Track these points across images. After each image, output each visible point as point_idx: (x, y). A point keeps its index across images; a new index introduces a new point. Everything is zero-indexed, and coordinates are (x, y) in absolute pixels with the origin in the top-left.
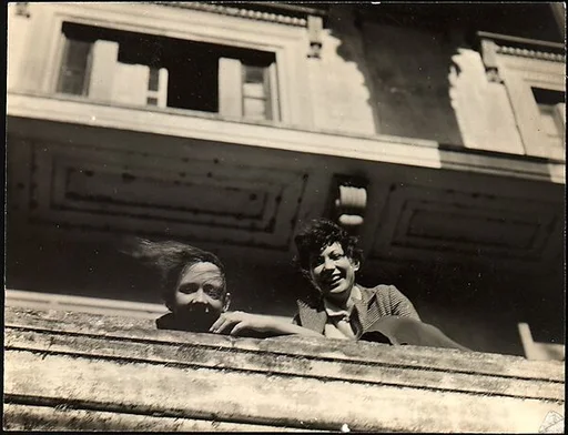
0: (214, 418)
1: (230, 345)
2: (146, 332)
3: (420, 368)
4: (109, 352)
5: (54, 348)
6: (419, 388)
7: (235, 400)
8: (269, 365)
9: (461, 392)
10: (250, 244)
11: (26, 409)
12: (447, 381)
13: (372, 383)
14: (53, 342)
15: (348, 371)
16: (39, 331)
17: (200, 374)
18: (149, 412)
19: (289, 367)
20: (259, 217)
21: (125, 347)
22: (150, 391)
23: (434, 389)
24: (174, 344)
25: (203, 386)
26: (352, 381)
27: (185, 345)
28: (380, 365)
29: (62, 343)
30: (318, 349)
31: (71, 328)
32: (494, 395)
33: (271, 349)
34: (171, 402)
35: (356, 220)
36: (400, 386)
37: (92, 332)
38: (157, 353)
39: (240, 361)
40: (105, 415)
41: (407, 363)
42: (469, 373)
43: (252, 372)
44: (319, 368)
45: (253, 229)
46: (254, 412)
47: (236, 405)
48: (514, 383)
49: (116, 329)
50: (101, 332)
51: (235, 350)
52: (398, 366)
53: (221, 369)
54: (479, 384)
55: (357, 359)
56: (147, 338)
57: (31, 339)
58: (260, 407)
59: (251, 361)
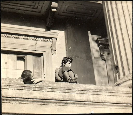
0: (33, 99)
1: (35, 87)
2: (23, 85)
3: (63, 89)
4: (18, 88)
5: (10, 88)
6: (62, 92)
7: (36, 96)
8: (41, 90)
9: (68, 93)
10: (32, 11)
11: (7, 98)
12: (66, 91)
13: (55, 92)
14: (9, 87)
15: (52, 90)
16: (7, 85)
17: (31, 92)
18: (24, 98)
19: (43, 90)
20: (34, 6)
21: (20, 88)
22: (24, 95)
23: (64, 92)
24: (27, 87)
25: (31, 94)
26: (53, 92)
27: (29, 87)
28: (57, 89)
29: (11, 87)
30: (48, 87)
31: (12, 85)
32: (73, 93)
33: (41, 87)
34: (27, 97)
35: (55, 10)
36: (59, 92)
37: (15, 85)
38: (25, 88)
39: (36, 89)
40: (18, 99)
41: (61, 88)
42: (70, 90)
43: (38, 91)
44: (48, 90)
45: (33, 8)
46: (39, 98)
47: (36, 97)
48: (76, 91)
49: (18, 85)
50: (16, 85)
51: (36, 87)
52: (59, 89)
53: (34, 90)
54: (71, 92)
55: (53, 88)
56: (23, 86)
57: (6, 87)
58: (39, 97)
59: (38, 89)
